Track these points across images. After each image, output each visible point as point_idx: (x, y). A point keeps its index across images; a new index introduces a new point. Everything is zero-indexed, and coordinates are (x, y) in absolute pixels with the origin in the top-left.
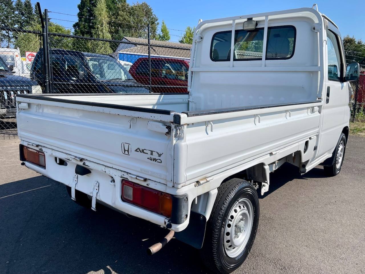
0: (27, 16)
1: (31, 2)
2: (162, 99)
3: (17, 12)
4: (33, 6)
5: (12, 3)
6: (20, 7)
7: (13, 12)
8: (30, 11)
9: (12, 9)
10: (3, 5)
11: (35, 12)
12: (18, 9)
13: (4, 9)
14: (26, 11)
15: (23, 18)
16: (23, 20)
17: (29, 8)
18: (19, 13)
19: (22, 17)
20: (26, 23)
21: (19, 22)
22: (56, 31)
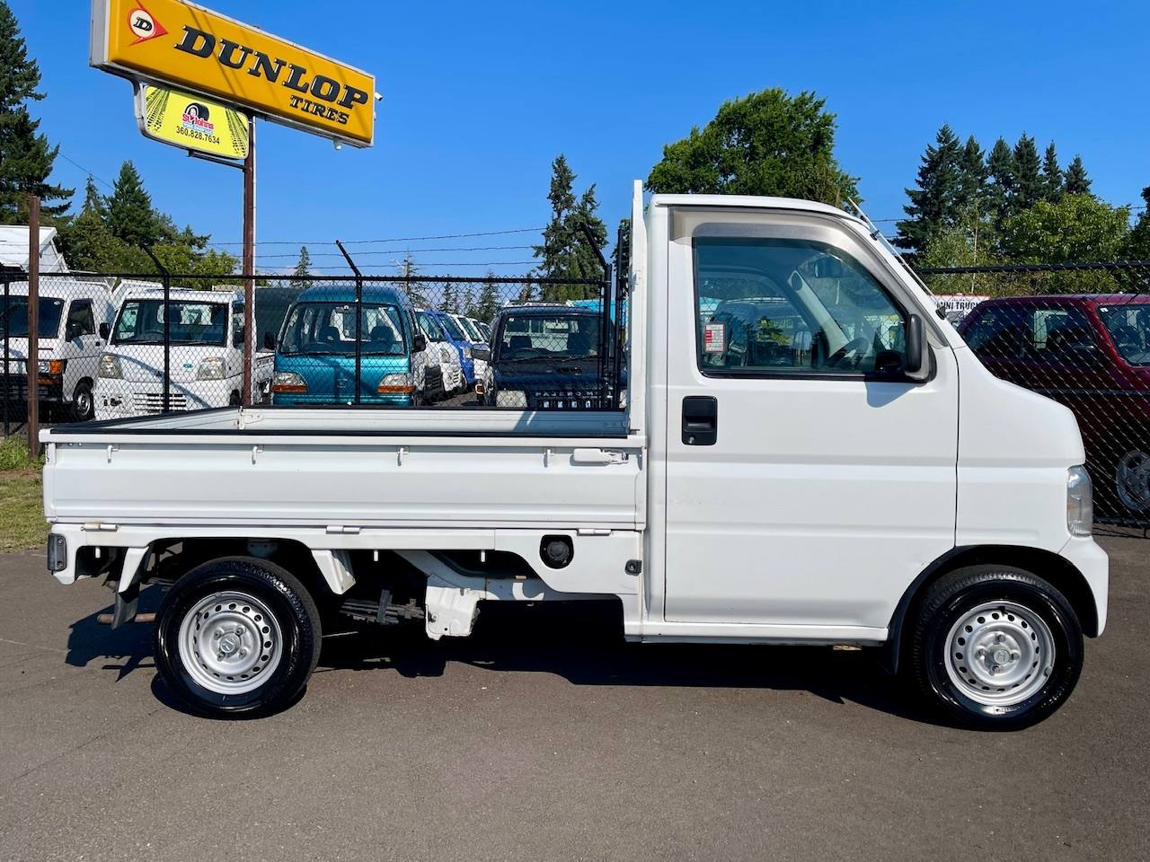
0: (1019, 186)
1: (1036, 145)
2: (530, 419)
3: (991, 180)
4: (1041, 154)
5: (980, 157)
6: (1000, 163)
7: (981, 181)
8: (1031, 170)
9: (978, 175)
10: (957, 167)
11: (1044, 169)
12: (994, 171)
13: (958, 176)
14: (1018, 171)
15: (1007, 195)
16: (1007, 199)
17: (1028, 161)
18: (998, 182)
19: (1006, 191)
20: (1015, 206)
21: (994, 206)
22: (1079, 218)
